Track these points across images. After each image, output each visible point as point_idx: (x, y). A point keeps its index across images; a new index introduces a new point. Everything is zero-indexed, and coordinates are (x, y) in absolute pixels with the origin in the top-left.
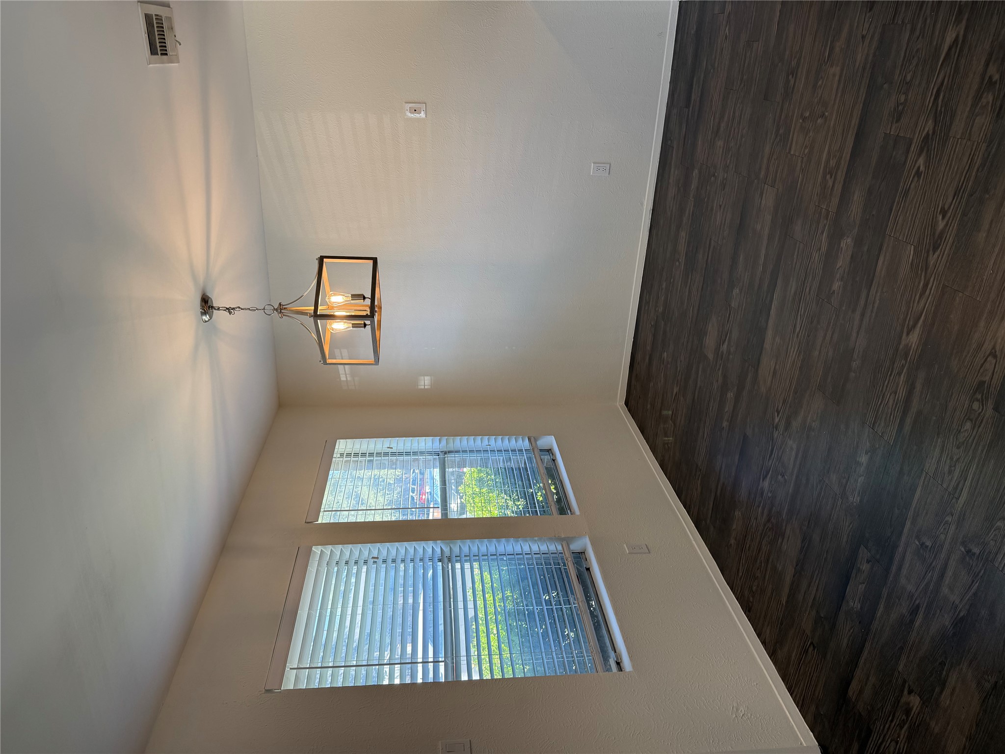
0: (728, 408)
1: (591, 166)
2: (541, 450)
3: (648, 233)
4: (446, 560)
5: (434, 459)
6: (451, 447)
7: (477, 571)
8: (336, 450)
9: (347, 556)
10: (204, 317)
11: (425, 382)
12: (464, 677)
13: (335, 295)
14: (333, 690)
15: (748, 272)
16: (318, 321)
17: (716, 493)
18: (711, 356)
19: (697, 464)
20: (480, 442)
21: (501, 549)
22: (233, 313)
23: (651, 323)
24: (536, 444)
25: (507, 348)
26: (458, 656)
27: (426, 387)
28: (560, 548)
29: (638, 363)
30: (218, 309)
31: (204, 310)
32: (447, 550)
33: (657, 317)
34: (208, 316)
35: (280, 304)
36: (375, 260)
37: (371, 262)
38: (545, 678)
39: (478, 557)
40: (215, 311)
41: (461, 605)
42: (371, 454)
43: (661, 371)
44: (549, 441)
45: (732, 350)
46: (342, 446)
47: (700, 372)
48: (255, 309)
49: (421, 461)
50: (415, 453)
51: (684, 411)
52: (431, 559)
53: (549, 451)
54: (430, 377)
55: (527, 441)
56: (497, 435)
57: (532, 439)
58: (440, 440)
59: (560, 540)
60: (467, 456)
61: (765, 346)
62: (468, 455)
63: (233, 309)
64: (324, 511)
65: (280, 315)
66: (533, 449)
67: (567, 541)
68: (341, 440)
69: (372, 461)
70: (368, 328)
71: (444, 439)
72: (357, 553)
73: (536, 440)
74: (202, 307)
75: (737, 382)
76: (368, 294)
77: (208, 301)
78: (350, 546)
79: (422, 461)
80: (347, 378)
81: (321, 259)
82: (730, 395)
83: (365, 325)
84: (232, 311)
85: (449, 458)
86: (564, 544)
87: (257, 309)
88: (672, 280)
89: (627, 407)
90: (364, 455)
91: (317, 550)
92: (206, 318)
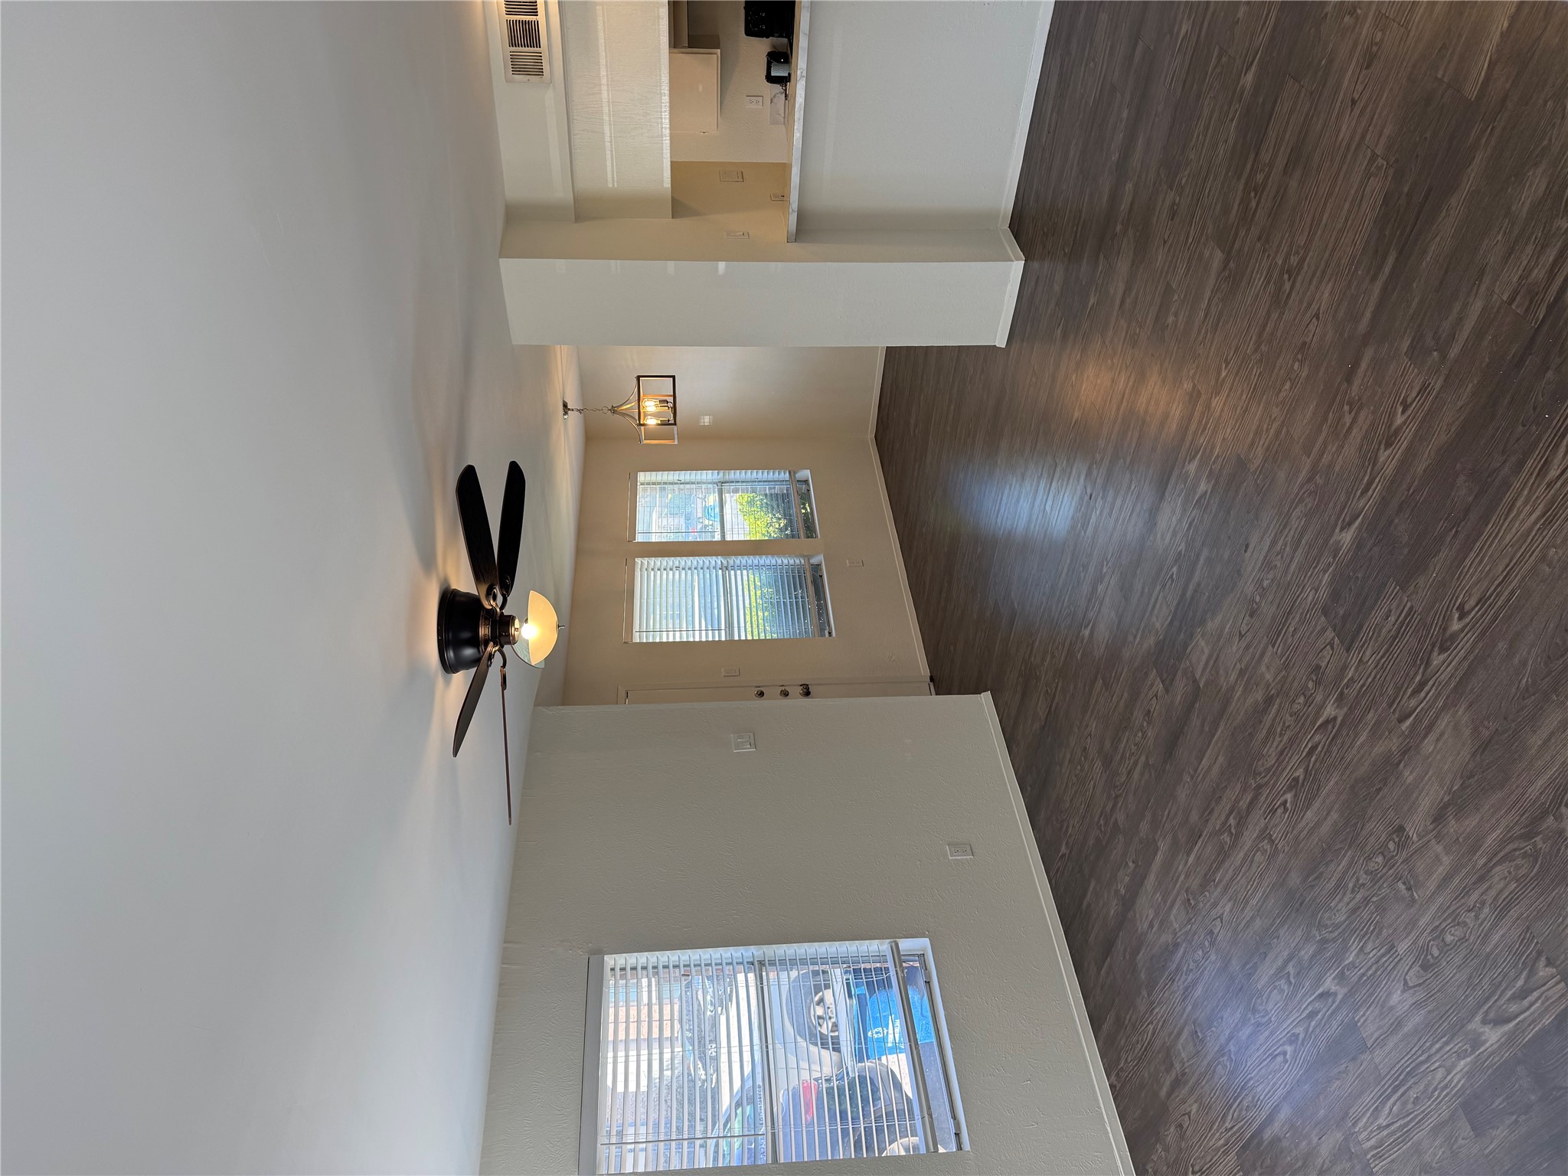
2: (798, 481)
4: (724, 569)
5: (714, 488)
6: (727, 478)
7: (751, 577)
8: (639, 480)
9: (653, 564)
12: (736, 638)
14: (661, 643)
20: (750, 475)
21: (762, 562)
24: (795, 476)
26: (733, 627)
28: (803, 561)
32: (725, 562)
38: (784, 640)
39: (746, 567)
41: (734, 598)
44: (805, 474)
46: (642, 477)
50: (699, 483)
52: (715, 568)
53: (806, 482)
54: (709, 416)
55: (788, 474)
57: (792, 472)
58: (718, 473)
59: (804, 556)
60: (739, 486)
62: (741, 485)
64: (639, 533)
66: (792, 480)
67: (808, 557)
68: (641, 472)
71: (721, 472)
72: (659, 563)
73: (795, 473)
78: (660, 558)
79: (705, 489)
85: (726, 487)
86: (806, 559)
91: (638, 560)
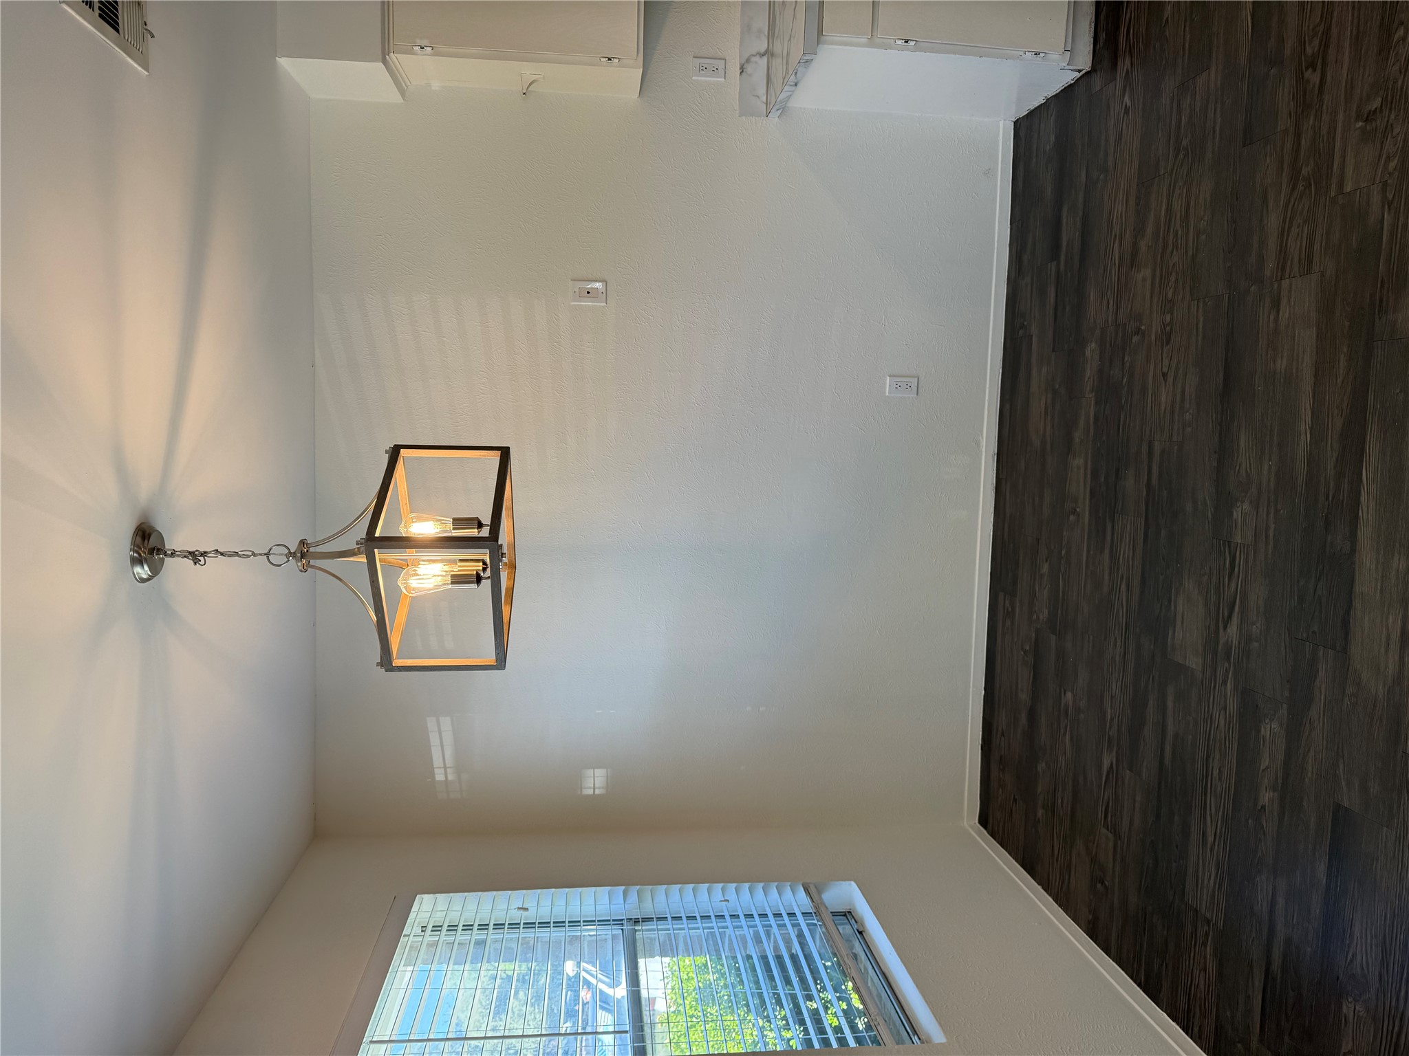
0: (1270, 758)
1: (886, 380)
2: (834, 914)
3: (993, 494)
5: (614, 937)
6: (648, 909)
8: (412, 915)
10: (138, 569)
11: (595, 782)
13: (419, 519)
15: (1270, 460)
16: (376, 550)
17: (1267, 972)
18: (1194, 662)
19: (1196, 910)
20: (707, 897)
22: (202, 563)
23: (1022, 648)
24: (821, 898)
25: (749, 708)
27: (597, 792)
29: (1003, 734)
30: (173, 554)
31: (140, 555)
33: (1037, 631)
34: (146, 568)
35: (303, 542)
36: (505, 453)
37: (495, 457)
40: (167, 560)
42: (483, 927)
43: (1062, 731)
44: (848, 894)
45: (1255, 630)
46: (427, 908)
47: (1170, 704)
48: (250, 553)
49: (586, 943)
50: (574, 923)
51: (1138, 798)
53: (847, 915)
54: (605, 770)
55: (801, 893)
56: (738, 880)
57: (813, 889)
58: (625, 894)
60: (682, 929)
61: (1357, 589)
62: (685, 926)
63: (204, 554)
64: (372, 1042)
65: (299, 564)
66: (817, 911)
68: (426, 896)
69: (484, 942)
70: (486, 584)
71: (634, 890)
73: (819, 892)
74: (135, 547)
75: (1286, 694)
76: (486, 519)
77: (150, 535)
79: (589, 942)
80: (446, 777)
81: (395, 453)
82: (1271, 729)
83: (479, 579)
84: (201, 558)
85: (644, 933)
87: (254, 554)
88: (1063, 552)
89: (985, 827)
90: (468, 927)
92: (143, 571)
